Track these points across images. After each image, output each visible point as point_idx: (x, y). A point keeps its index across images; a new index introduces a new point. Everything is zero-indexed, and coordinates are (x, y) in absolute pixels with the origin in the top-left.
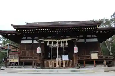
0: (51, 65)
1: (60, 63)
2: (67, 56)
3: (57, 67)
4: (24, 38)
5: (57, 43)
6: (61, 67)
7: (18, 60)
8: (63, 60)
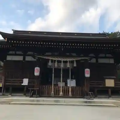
0: (52, 92)
1: (64, 90)
2: (74, 81)
3: (60, 96)
4: (11, 52)
5: (62, 62)
6: (66, 96)
7: (2, 85)
8: (68, 86)
